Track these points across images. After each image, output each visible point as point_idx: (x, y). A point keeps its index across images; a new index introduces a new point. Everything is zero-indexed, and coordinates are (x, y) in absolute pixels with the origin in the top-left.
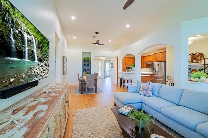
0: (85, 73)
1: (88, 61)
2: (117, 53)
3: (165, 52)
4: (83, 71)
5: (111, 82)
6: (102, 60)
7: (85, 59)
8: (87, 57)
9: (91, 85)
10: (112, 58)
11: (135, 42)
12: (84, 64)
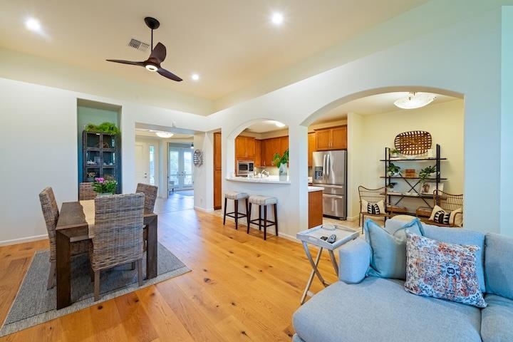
0: (89, 186)
1: (108, 138)
2: (217, 120)
3: (346, 126)
4: (83, 178)
5: (195, 209)
6: (159, 140)
7: (92, 131)
8: (106, 124)
9: (123, 249)
10: (196, 137)
11: (288, 85)
12: (89, 149)
